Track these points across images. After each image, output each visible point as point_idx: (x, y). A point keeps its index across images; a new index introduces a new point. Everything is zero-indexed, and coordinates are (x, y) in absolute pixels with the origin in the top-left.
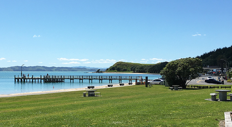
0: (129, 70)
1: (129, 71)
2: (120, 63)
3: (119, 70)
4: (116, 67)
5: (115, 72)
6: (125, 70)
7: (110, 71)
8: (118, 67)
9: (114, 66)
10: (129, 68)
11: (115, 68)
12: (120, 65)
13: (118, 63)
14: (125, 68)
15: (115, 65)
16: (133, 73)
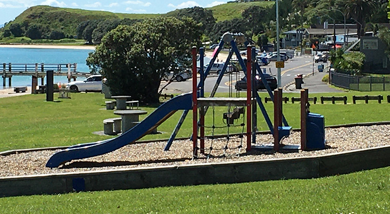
0: (72, 37)
1: (71, 39)
2: (39, 11)
3: (36, 35)
4: (26, 24)
5: (23, 42)
6: (58, 37)
7: (4, 39)
8: (32, 24)
9: (20, 22)
10: (72, 30)
11: (23, 28)
12: (40, 17)
13: (34, 11)
14: (59, 30)
15: (24, 18)
16: (87, 44)
